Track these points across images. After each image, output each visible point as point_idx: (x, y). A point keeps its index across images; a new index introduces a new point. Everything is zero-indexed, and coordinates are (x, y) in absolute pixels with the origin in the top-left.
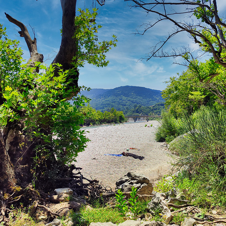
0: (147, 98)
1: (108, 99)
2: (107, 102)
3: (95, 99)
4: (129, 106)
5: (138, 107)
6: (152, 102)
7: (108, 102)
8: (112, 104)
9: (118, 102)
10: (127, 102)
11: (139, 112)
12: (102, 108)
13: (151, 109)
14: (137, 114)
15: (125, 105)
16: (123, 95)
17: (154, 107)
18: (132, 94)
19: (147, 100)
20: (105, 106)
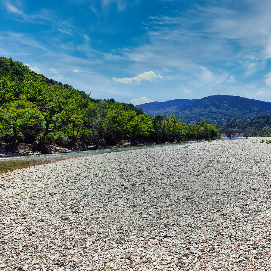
0: (243, 110)
1: (194, 112)
2: (193, 115)
3: (179, 111)
4: (221, 119)
5: (232, 121)
6: (249, 114)
7: (195, 115)
8: (199, 117)
9: (207, 115)
10: (218, 115)
11: (233, 126)
12: (188, 123)
13: (248, 123)
14: (231, 129)
15: (215, 119)
16: (213, 107)
17: (252, 120)
18: (225, 104)
19: (243, 112)
20: (191, 119)
